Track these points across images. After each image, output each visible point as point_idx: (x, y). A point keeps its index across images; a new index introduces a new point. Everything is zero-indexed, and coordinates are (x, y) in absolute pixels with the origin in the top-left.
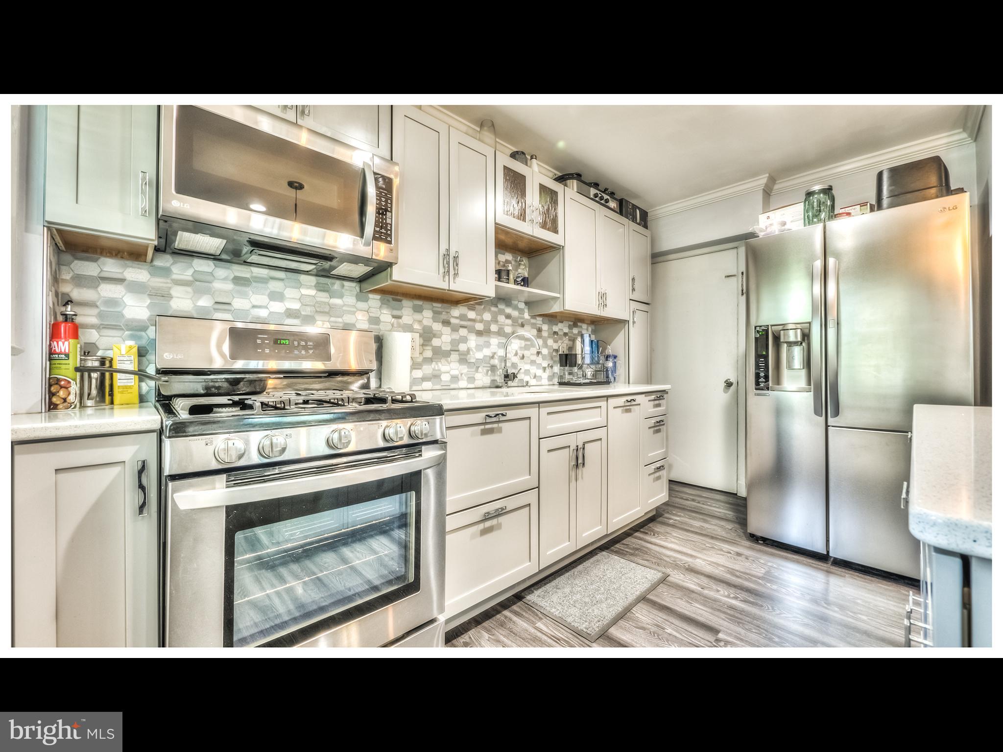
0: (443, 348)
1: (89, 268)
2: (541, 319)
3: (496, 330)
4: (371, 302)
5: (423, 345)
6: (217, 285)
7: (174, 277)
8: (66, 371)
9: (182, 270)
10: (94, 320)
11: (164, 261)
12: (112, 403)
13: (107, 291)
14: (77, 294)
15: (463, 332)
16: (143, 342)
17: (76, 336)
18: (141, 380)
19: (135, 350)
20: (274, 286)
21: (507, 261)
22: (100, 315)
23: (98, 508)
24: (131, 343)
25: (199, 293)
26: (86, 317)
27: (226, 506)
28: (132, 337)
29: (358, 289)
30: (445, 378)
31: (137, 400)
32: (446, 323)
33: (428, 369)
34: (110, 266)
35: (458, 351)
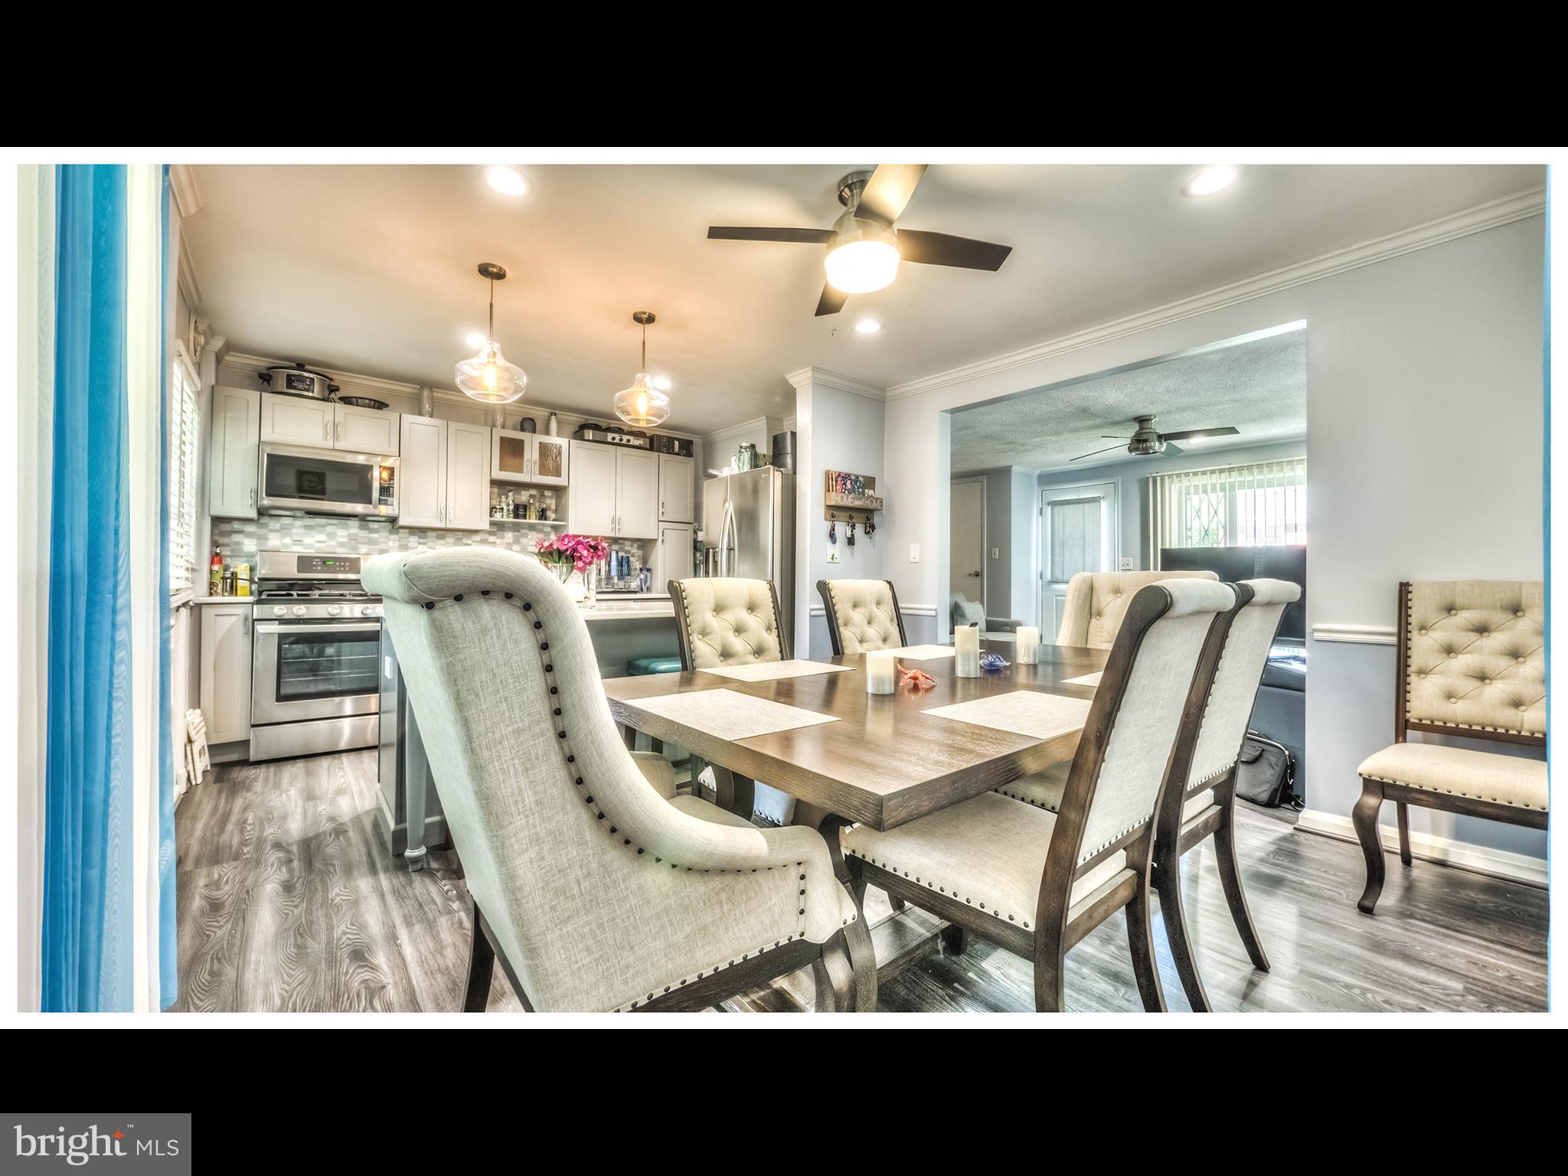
1: (226, 527)
6: (294, 531)
7: (270, 528)
8: (217, 579)
9: (274, 524)
10: (228, 553)
11: (264, 520)
12: (236, 595)
13: (236, 538)
14: (222, 540)
16: (253, 564)
17: (221, 563)
18: (251, 584)
19: (248, 568)
20: (330, 529)
21: (531, 496)
22: (232, 551)
23: (230, 631)
24: (246, 565)
25: (283, 536)
26: (226, 551)
27: (279, 634)
28: (247, 562)
29: (391, 527)
31: (249, 594)
34: (236, 526)
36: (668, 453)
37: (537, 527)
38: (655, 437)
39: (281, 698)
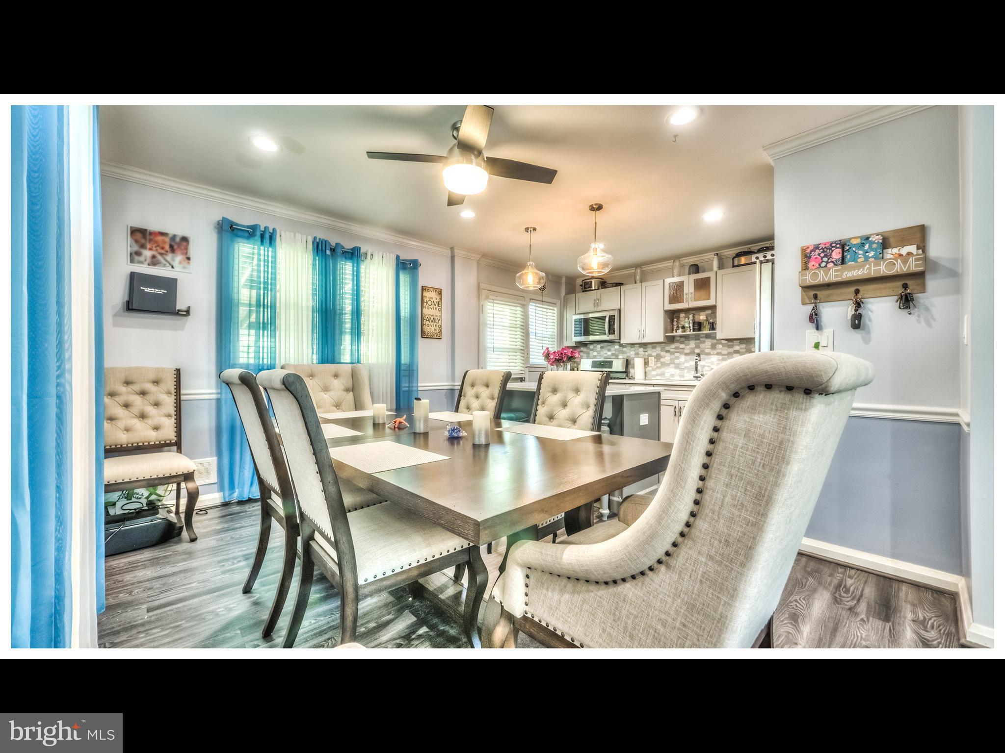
0: (666, 362)
4: (636, 348)
5: (656, 362)
15: (677, 355)
30: (667, 375)
32: (668, 351)
33: (659, 371)
35: (674, 363)
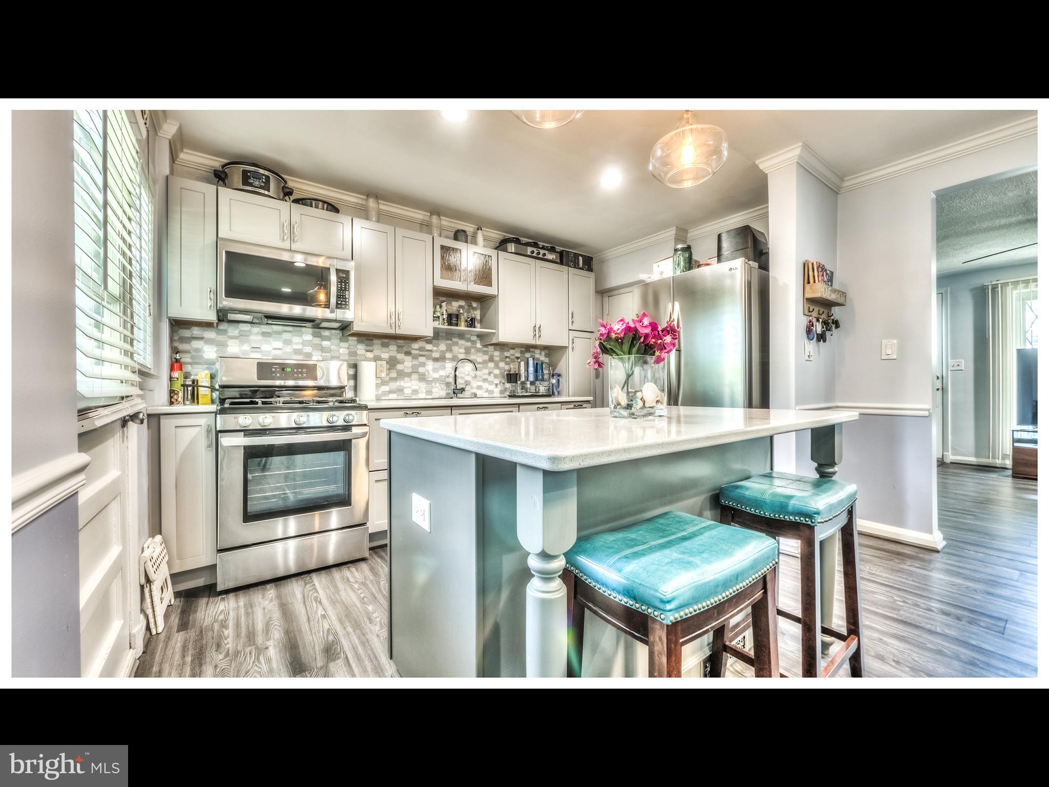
0: (406, 371)
1: (186, 333)
2: (493, 347)
3: (451, 357)
4: (350, 342)
5: (389, 369)
6: (252, 337)
7: (229, 334)
8: (177, 386)
9: (233, 330)
10: (189, 360)
11: (223, 326)
12: (198, 403)
13: (196, 344)
14: (182, 347)
15: (422, 359)
16: (213, 371)
17: (181, 369)
18: (212, 392)
19: (209, 376)
20: (286, 336)
21: (460, 307)
22: (192, 357)
23: (192, 444)
24: (207, 372)
25: (242, 343)
26: (186, 358)
27: (244, 446)
28: (208, 369)
29: (341, 334)
30: (407, 391)
31: (210, 402)
32: (408, 353)
33: (393, 385)
34: (196, 331)
35: (418, 372)
36: (575, 267)
37: (466, 336)
38: (564, 252)
39: (249, 517)
